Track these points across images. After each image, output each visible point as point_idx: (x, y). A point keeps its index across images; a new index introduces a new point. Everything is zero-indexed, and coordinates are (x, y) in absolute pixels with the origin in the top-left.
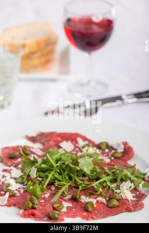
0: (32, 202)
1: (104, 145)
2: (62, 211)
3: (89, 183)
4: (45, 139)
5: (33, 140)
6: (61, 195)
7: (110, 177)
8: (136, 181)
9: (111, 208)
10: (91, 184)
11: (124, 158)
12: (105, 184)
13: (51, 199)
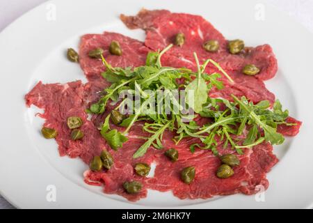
0: (103, 161)
1: (236, 45)
2: (147, 176)
3: (197, 128)
4: (150, 23)
5: (131, 22)
6: (152, 145)
7: (230, 119)
8: (267, 131)
9: (221, 178)
10: (198, 130)
11: (260, 76)
12: (219, 132)
13: (135, 152)
